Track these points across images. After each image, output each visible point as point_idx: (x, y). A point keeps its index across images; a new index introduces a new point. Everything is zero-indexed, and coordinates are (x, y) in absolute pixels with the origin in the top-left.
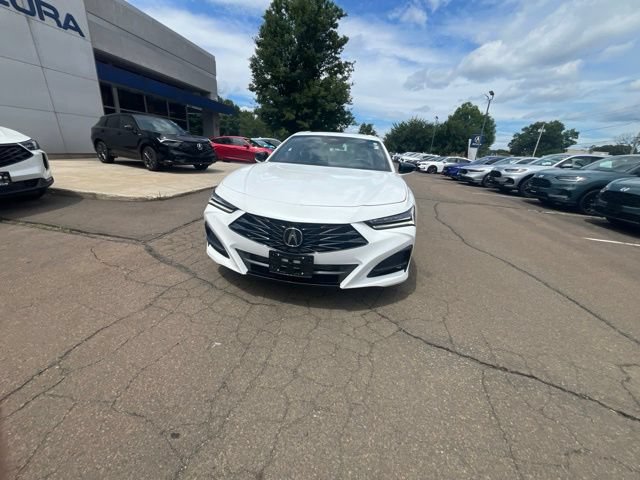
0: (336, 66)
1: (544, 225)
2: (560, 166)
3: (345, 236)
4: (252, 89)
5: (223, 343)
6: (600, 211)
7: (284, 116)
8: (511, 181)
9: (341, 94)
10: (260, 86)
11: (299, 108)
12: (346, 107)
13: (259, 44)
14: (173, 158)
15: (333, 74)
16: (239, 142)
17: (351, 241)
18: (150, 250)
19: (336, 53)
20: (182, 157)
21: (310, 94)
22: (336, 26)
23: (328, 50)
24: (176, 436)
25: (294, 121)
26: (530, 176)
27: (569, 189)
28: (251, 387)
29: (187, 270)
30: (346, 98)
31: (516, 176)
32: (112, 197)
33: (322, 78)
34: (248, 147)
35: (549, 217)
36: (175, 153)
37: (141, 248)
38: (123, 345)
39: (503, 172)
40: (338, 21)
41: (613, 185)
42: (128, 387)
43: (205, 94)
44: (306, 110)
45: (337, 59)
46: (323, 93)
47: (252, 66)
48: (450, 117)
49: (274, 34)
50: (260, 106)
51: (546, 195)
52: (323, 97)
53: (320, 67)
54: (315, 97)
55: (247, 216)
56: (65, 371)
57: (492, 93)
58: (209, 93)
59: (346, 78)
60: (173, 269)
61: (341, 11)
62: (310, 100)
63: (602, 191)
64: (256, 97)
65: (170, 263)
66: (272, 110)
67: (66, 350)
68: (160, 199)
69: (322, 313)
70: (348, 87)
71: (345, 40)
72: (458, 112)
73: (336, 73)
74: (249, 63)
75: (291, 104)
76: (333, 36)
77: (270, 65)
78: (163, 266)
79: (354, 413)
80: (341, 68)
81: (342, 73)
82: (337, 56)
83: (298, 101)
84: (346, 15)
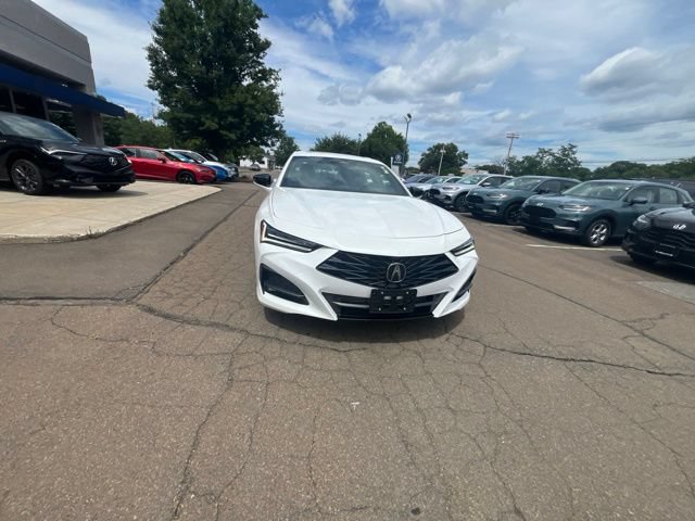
0: (260, 71)
1: (491, 236)
2: (482, 185)
3: (439, 266)
4: (151, 87)
5: (359, 401)
6: (523, 221)
7: (203, 125)
8: (448, 198)
9: (271, 104)
10: (162, 83)
11: (222, 116)
12: (277, 118)
13: (158, 31)
14: (72, 176)
15: (257, 80)
16: (150, 154)
17: (444, 270)
18: (151, 311)
19: (258, 57)
20: (87, 175)
21: (235, 101)
22: (256, 27)
23: (248, 52)
24: (416, 511)
25: (216, 131)
26: (465, 193)
27: (497, 204)
28: (430, 437)
29: (227, 328)
30: (276, 108)
31: (452, 193)
32: (9, 239)
33: (245, 83)
34: (164, 161)
35: (491, 229)
36: (76, 169)
37: (132, 309)
38: (251, 438)
39: (441, 190)
40: (257, 21)
41: (530, 201)
42: (315, 484)
43: (75, 86)
44: (230, 119)
45: (260, 64)
46: (250, 101)
47: (150, 58)
48: (370, 136)
49: (181, 23)
50: (166, 109)
51: (480, 209)
52: (252, 106)
53: (242, 70)
54: (241, 106)
55: (341, 254)
56: (210, 496)
57: (409, 116)
58: (83, 85)
59: (272, 87)
60: (211, 329)
61: (260, 11)
62: (235, 107)
63: (524, 205)
64: (159, 98)
65: (198, 323)
66: (186, 115)
67: (181, 471)
68: (90, 237)
69: (413, 345)
70: (276, 96)
71: (267, 44)
72: (376, 130)
73: (261, 79)
74: (146, 53)
75: (211, 109)
76: (254, 38)
77: (177, 59)
78: (191, 329)
79: (525, 428)
80: (266, 74)
81: (267, 80)
82: (261, 61)
83: (220, 107)
84: (266, 16)
